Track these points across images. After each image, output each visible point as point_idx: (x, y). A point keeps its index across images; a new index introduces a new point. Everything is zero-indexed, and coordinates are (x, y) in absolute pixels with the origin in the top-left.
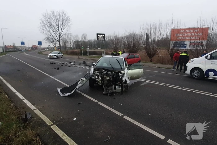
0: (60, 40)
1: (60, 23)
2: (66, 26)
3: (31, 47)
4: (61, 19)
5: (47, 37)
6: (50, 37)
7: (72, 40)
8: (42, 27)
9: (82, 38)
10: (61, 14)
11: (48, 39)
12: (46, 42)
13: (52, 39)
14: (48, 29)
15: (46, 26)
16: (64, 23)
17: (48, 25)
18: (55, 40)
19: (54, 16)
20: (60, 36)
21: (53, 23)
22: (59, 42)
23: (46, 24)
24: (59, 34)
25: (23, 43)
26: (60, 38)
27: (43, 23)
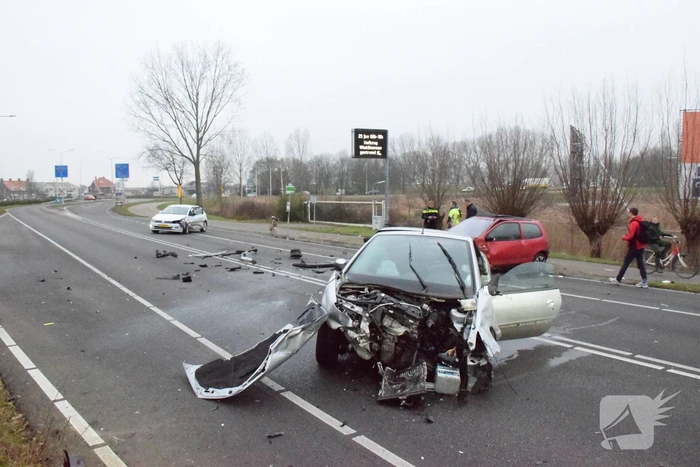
0: (201, 157)
1: (205, 90)
2: (225, 99)
3: (88, 184)
4: (210, 74)
5: (151, 146)
6: (163, 145)
7: (246, 157)
8: (135, 108)
9: (290, 150)
10: (211, 57)
11: (154, 152)
12: (147, 164)
13: (168, 155)
14: (156, 113)
15: (152, 104)
16: (218, 90)
17: (161, 100)
18: (178, 158)
19: (185, 65)
20: (199, 141)
21: (175, 91)
22: (196, 164)
23: (150, 94)
24: (198, 132)
25: (61, 172)
26: (199, 148)
27: (142, 91)
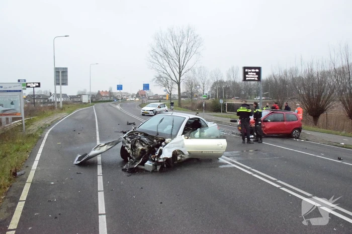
0: (181, 81)
1: (183, 49)
2: (192, 53)
3: (136, 93)
4: (185, 41)
5: (158, 76)
6: (163, 75)
7: (206, 80)
8: (151, 58)
9: (229, 76)
10: (185, 33)
11: (159, 79)
12: (156, 84)
13: (165, 79)
14: (161, 61)
15: (158, 56)
16: (189, 48)
17: (161, 53)
18: (170, 81)
19: (174, 38)
20: (180, 73)
22: (179, 84)
23: (158, 52)
24: (180, 69)
25: (120, 87)
26: (180, 76)
27: (153, 50)
